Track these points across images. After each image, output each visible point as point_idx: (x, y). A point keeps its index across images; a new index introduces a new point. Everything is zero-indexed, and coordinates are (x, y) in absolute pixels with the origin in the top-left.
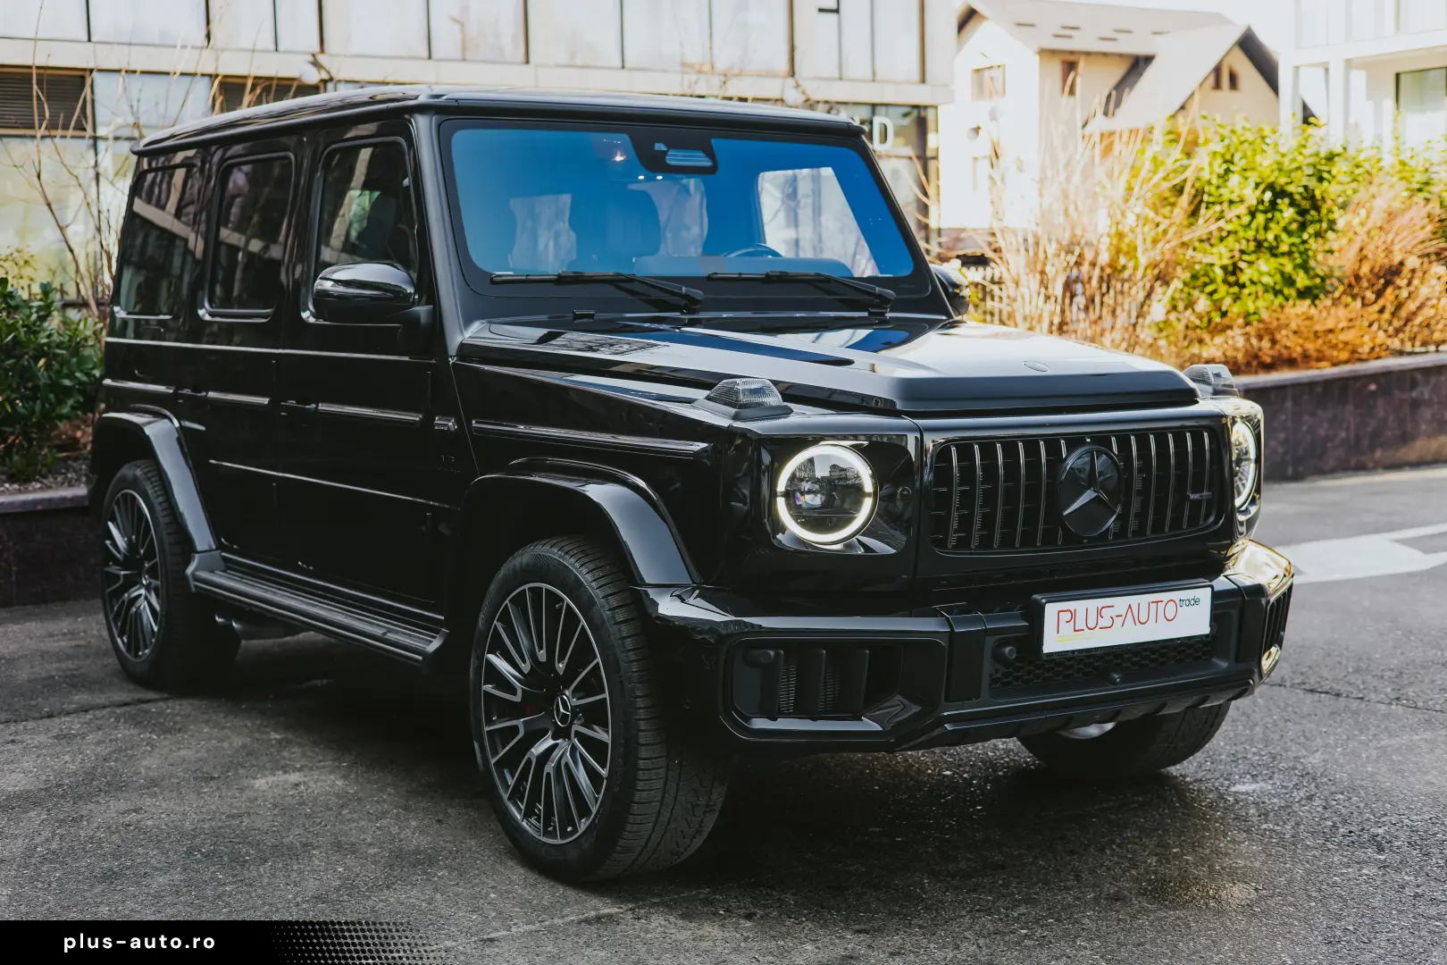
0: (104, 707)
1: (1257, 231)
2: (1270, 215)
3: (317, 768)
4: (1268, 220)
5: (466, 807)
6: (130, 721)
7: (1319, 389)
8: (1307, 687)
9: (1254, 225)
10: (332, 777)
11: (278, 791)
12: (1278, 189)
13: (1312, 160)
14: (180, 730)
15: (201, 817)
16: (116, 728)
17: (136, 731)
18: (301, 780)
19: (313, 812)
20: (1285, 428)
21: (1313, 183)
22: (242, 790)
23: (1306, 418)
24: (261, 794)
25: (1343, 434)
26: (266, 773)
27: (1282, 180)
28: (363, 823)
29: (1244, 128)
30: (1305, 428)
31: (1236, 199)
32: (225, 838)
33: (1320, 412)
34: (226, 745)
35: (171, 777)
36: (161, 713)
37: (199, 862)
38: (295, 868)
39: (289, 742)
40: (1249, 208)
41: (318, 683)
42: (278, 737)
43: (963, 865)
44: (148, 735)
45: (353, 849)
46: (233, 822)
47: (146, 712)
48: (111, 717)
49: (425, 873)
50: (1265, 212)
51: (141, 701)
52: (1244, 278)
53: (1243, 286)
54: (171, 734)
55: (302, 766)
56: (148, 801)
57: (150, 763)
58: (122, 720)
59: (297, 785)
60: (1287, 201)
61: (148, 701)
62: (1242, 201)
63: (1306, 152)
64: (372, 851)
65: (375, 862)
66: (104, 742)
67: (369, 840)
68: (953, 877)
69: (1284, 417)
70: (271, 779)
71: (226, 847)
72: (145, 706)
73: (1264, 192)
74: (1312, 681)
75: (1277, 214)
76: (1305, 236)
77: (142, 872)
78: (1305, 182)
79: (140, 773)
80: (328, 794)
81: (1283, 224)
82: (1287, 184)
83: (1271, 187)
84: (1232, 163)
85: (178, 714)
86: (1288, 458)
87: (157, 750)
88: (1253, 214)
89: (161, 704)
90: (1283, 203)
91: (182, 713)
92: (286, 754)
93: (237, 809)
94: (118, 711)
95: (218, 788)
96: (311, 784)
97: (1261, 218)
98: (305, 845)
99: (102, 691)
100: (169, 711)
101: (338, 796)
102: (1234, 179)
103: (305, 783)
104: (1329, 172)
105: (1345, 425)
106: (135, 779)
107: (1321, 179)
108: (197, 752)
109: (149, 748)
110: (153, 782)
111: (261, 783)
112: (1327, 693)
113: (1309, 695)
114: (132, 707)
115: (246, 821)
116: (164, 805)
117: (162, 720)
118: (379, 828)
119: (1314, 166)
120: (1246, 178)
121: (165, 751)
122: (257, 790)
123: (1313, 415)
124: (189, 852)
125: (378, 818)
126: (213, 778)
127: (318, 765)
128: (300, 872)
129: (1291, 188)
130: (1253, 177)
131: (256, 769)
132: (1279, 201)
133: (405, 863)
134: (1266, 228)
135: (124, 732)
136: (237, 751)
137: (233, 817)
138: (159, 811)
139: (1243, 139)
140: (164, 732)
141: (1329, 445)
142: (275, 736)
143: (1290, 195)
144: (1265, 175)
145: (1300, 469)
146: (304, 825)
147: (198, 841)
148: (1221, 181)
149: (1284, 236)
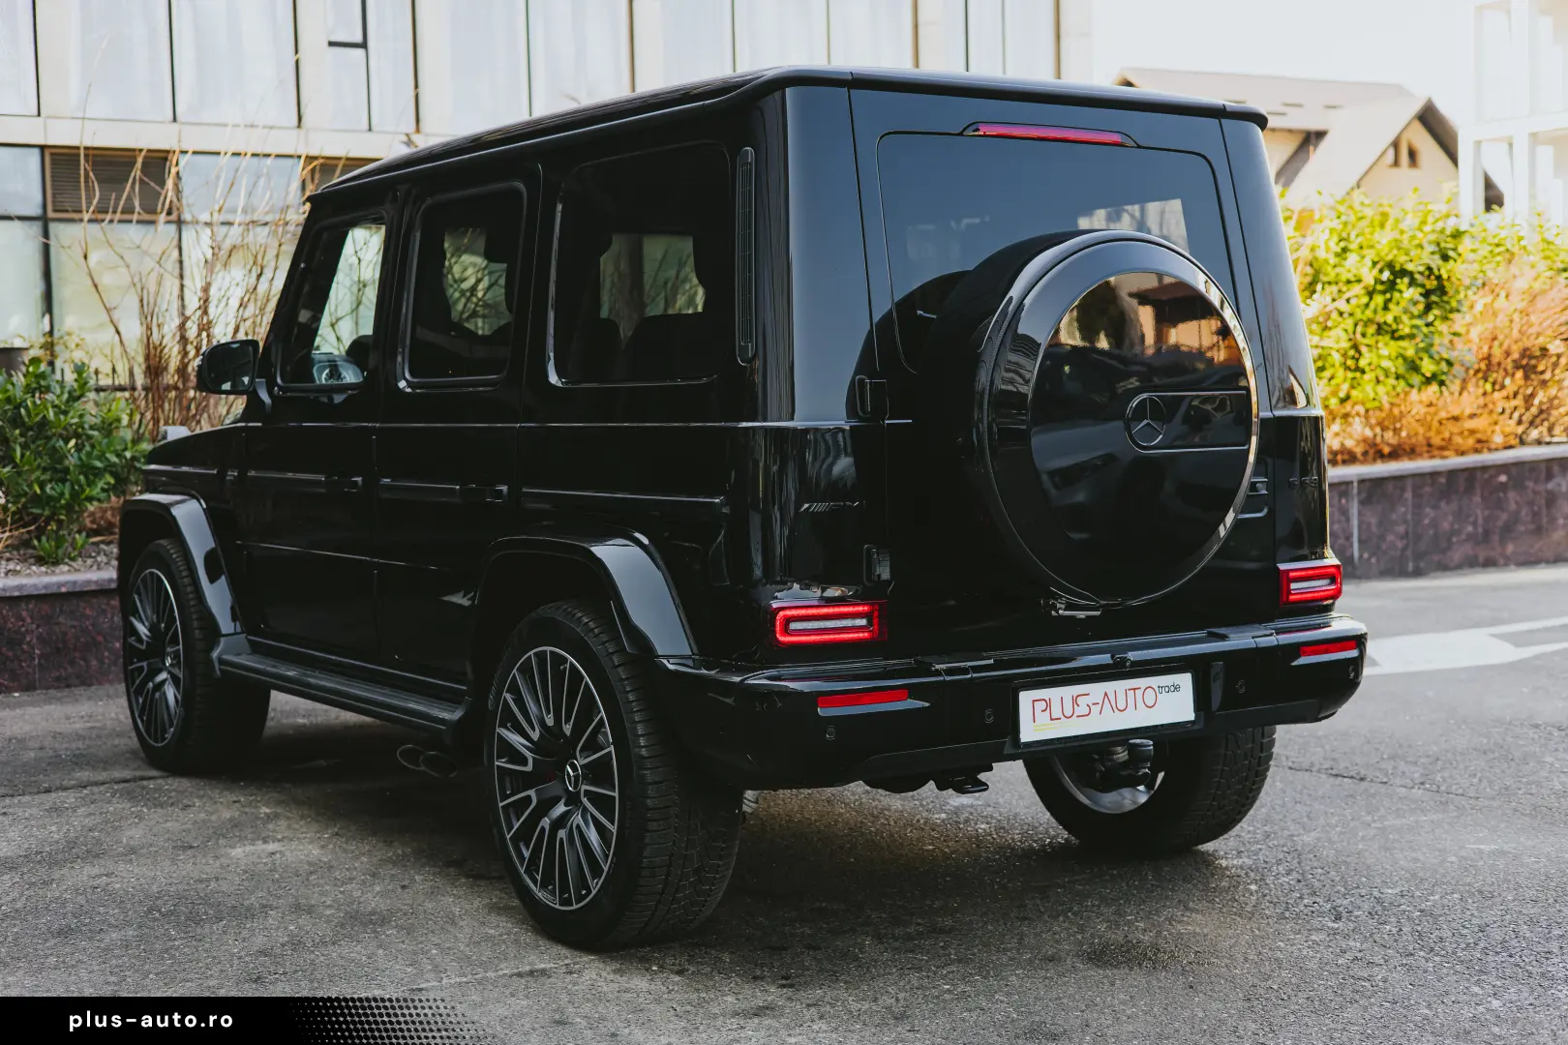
0: (103, 783)
1: (1375, 312)
2: (1388, 296)
3: (298, 838)
4: (1387, 302)
5: (434, 874)
6: (126, 796)
7: (1443, 480)
8: (1334, 772)
9: (1372, 305)
10: (310, 847)
11: (254, 859)
12: (1398, 268)
13: (1433, 237)
14: (172, 804)
15: (169, 881)
16: (109, 802)
17: (129, 805)
18: (279, 849)
19: (282, 877)
20: (1405, 522)
21: (1436, 262)
22: (217, 857)
23: (1428, 510)
24: (235, 861)
25: (1470, 529)
26: (246, 842)
27: (1402, 259)
28: (328, 888)
29: (1362, 204)
30: (1426, 521)
31: (1353, 279)
32: (187, 899)
33: (1443, 504)
34: (214, 818)
35: (151, 845)
36: (158, 789)
37: (155, 920)
38: (248, 926)
39: (277, 816)
40: (1366, 288)
41: (323, 763)
42: (268, 811)
43: (911, 930)
44: (139, 809)
45: (310, 910)
46: (199, 886)
47: (143, 788)
48: (107, 792)
49: (375, 932)
50: (1384, 292)
51: (143, 778)
52: (1362, 363)
53: (1363, 372)
54: (162, 807)
55: (284, 837)
56: (122, 866)
57: (134, 834)
58: (118, 795)
59: (273, 853)
60: (1406, 280)
61: (150, 778)
62: (1359, 281)
63: (1427, 228)
64: (328, 912)
65: (328, 922)
66: (94, 814)
67: (329, 903)
68: (896, 940)
69: (1403, 509)
70: (249, 848)
71: (186, 907)
72: (145, 783)
73: (1381, 271)
74: (1341, 766)
75: (1396, 295)
76: (1431, 318)
77: (98, 929)
78: (1426, 260)
79: (121, 842)
80: (301, 861)
81: (1403, 304)
82: (1406, 261)
83: (1390, 266)
84: (1349, 242)
85: (174, 790)
86: (1409, 553)
87: (145, 822)
88: (1371, 294)
89: (159, 781)
90: (1403, 283)
91: (180, 789)
92: (271, 826)
93: (207, 874)
94: (116, 787)
95: (194, 856)
96: (288, 854)
97: (1379, 299)
98: (265, 906)
99: (105, 769)
100: (167, 787)
101: (309, 863)
102: (1352, 258)
103: (281, 852)
104: (1455, 250)
105: (1472, 519)
106: (114, 847)
107: (1445, 258)
108: (183, 824)
109: (136, 820)
110: (133, 850)
111: (238, 852)
112: (1352, 777)
113: (1332, 779)
114: (132, 783)
115: (213, 884)
116: (136, 871)
117: (157, 795)
118: (341, 892)
119: (1438, 244)
120: (1363, 257)
121: (153, 822)
122: (232, 858)
123: (1435, 507)
124: (150, 911)
125: (343, 883)
126: (191, 847)
127: (300, 836)
128: (252, 930)
129: (1410, 267)
130: (1370, 255)
131: (238, 839)
132: (1398, 281)
133: (359, 922)
134: (1386, 308)
135: (119, 806)
136: (223, 823)
137: (201, 881)
138: (129, 876)
139: (1360, 215)
140: (155, 806)
141: (1454, 539)
142: (265, 810)
143: (1411, 274)
144: (1383, 254)
145: (1422, 565)
146: (269, 888)
147: (159, 902)
148: (1337, 260)
149: (1405, 318)
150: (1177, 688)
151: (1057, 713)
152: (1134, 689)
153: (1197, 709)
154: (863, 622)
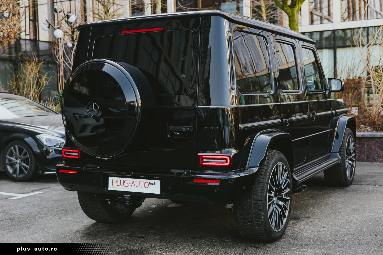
150: (155, 184)
151: (119, 184)
152: (142, 182)
153: (161, 191)
154: (77, 154)
